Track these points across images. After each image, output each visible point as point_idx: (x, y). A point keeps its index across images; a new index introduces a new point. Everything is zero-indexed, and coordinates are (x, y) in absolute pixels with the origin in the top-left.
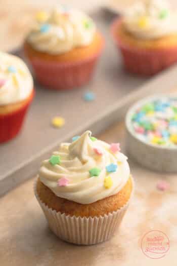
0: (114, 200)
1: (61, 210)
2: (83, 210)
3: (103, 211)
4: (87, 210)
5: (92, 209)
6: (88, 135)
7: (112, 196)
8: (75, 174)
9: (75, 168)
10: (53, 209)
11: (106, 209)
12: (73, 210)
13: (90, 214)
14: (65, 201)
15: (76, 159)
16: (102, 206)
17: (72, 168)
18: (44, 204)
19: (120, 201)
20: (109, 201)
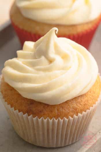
0: (84, 99)
1: (28, 112)
6: (54, 32)
7: (81, 96)
8: (42, 74)
9: (42, 67)
10: (19, 111)
14: (32, 102)
15: (43, 58)
17: (38, 67)
19: (90, 100)
20: (78, 101)
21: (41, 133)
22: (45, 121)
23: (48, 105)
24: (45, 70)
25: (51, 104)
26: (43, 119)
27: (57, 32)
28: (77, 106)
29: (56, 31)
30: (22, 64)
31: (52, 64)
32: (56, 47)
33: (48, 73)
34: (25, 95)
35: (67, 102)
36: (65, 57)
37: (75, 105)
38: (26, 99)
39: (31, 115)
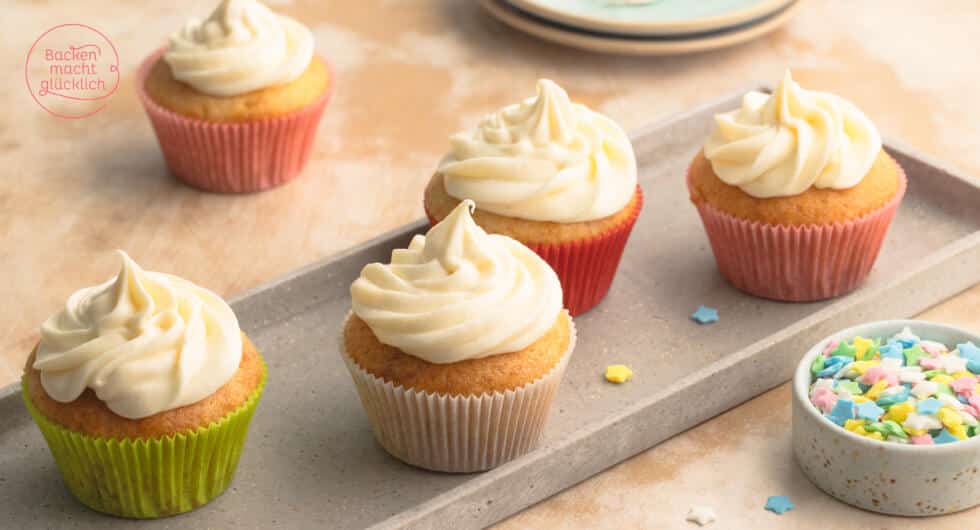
0: (512, 364)
1: (386, 375)
2: (433, 378)
3: (481, 384)
4: (444, 378)
5: (455, 376)
6: (467, 208)
7: (508, 355)
8: (425, 294)
9: (429, 281)
10: (369, 372)
11: (490, 380)
12: (410, 376)
13: (449, 389)
14: (397, 354)
15: (435, 263)
16: (480, 372)
17: (417, 281)
18: (351, 361)
19: (527, 367)
20: (497, 364)
21: (414, 430)
22: (443, 399)
23: (428, 364)
24: (438, 288)
25: (434, 361)
26: (436, 397)
27: (472, 211)
28: (493, 373)
29: (470, 207)
30: (393, 275)
31: (452, 276)
32: (467, 242)
33: (435, 295)
34: (385, 338)
35: (470, 362)
36: (484, 267)
37: (488, 371)
38: (386, 345)
39: (401, 386)
